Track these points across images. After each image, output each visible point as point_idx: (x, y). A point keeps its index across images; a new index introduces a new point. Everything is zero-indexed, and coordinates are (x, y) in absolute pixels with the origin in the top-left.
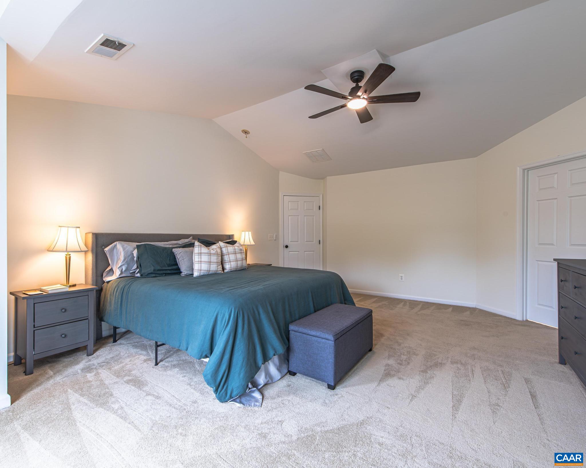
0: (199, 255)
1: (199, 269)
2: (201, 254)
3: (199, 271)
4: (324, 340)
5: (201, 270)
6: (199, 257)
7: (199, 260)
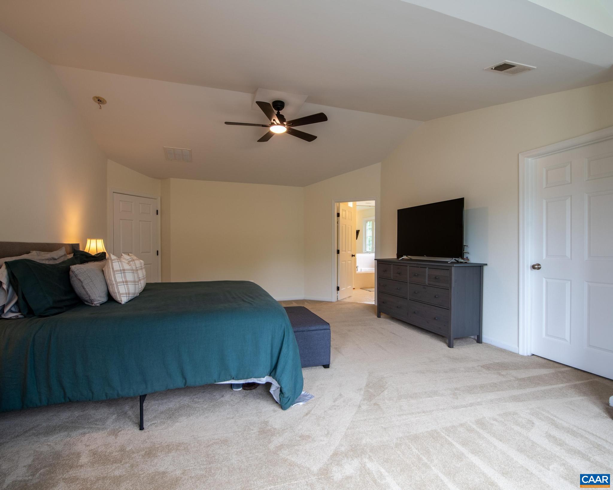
0: (122, 272)
1: (127, 292)
2: (124, 272)
3: (127, 296)
4: (322, 331)
5: (129, 294)
6: (123, 276)
7: (124, 280)
